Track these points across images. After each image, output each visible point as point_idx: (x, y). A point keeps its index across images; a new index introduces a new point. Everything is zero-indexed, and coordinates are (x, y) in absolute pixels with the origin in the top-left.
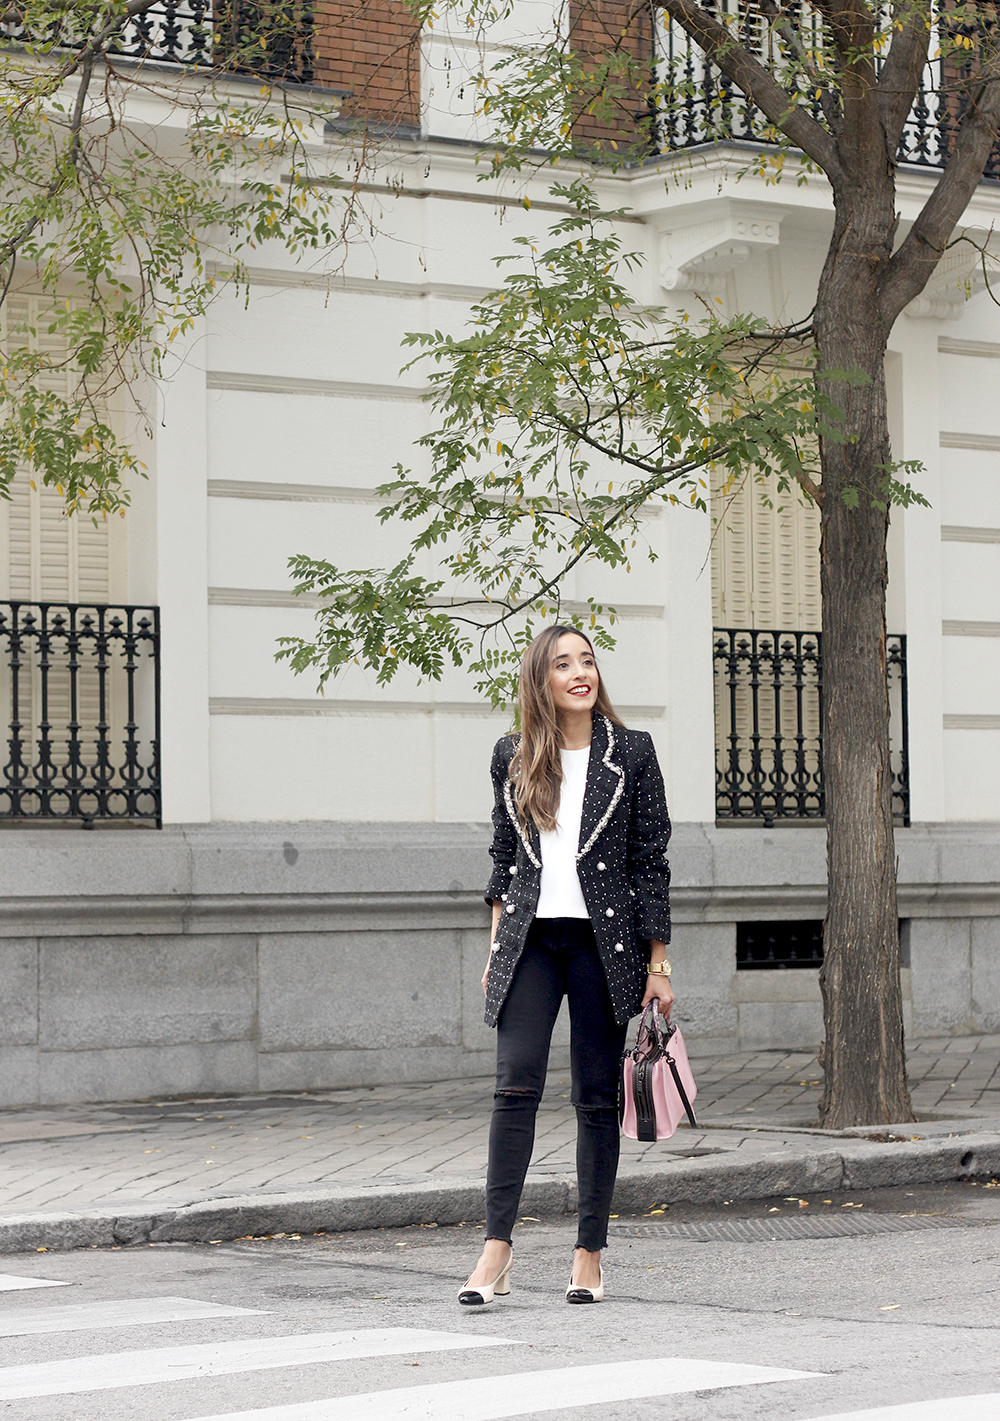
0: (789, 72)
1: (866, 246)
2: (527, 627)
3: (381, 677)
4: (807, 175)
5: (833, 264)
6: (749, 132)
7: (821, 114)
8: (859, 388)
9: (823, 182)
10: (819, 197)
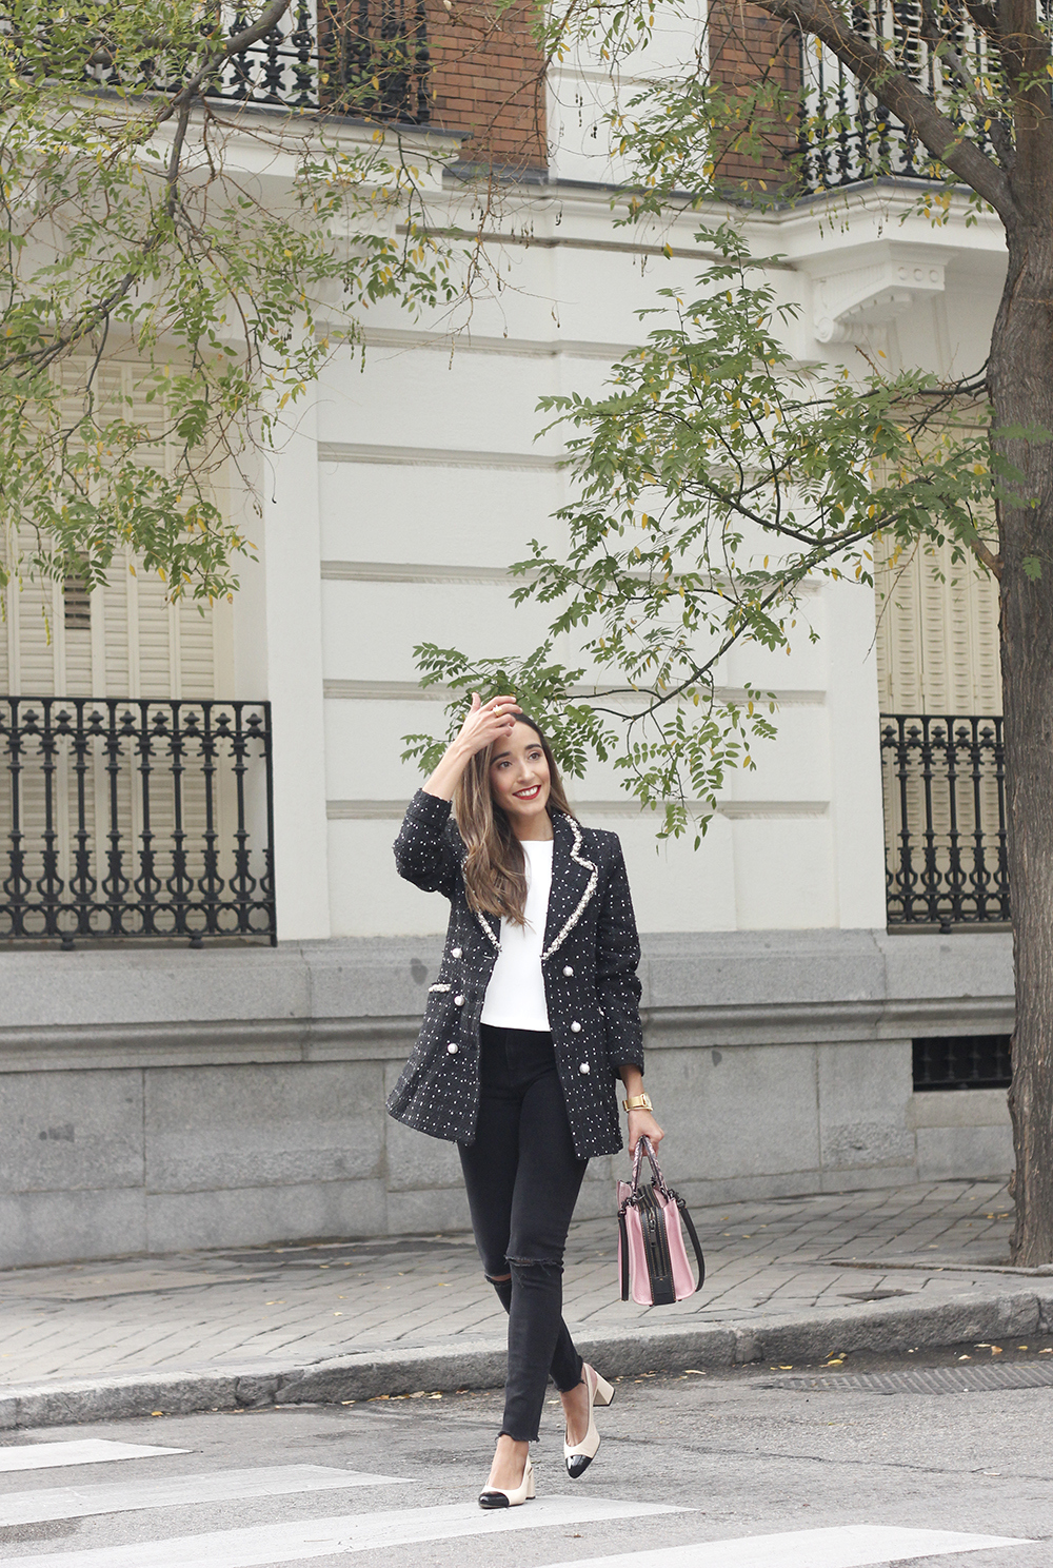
0: (953, 101)
1: (1043, 290)
2: (678, 718)
4: (976, 213)
5: (1008, 311)
6: (909, 168)
7: (989, 146)
8: (1039, 448)
9: (995, 222)
10: (992, 239)
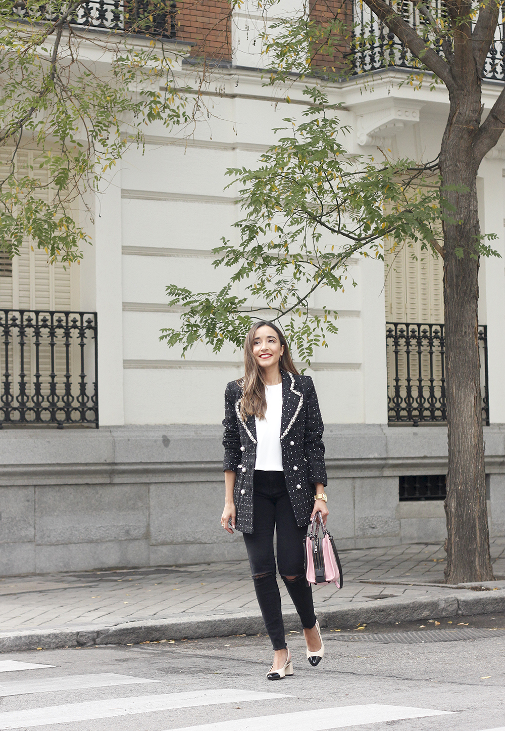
0: (426, 32)
1: (466, 121)
2: (291, 323)
3: (215, 349)
4: (435, 85)
5: (449, 131)
6: (404, 63)
7: (441, 53)
8: (463, 196)
9: (444, 89)
10: (442, 97)
